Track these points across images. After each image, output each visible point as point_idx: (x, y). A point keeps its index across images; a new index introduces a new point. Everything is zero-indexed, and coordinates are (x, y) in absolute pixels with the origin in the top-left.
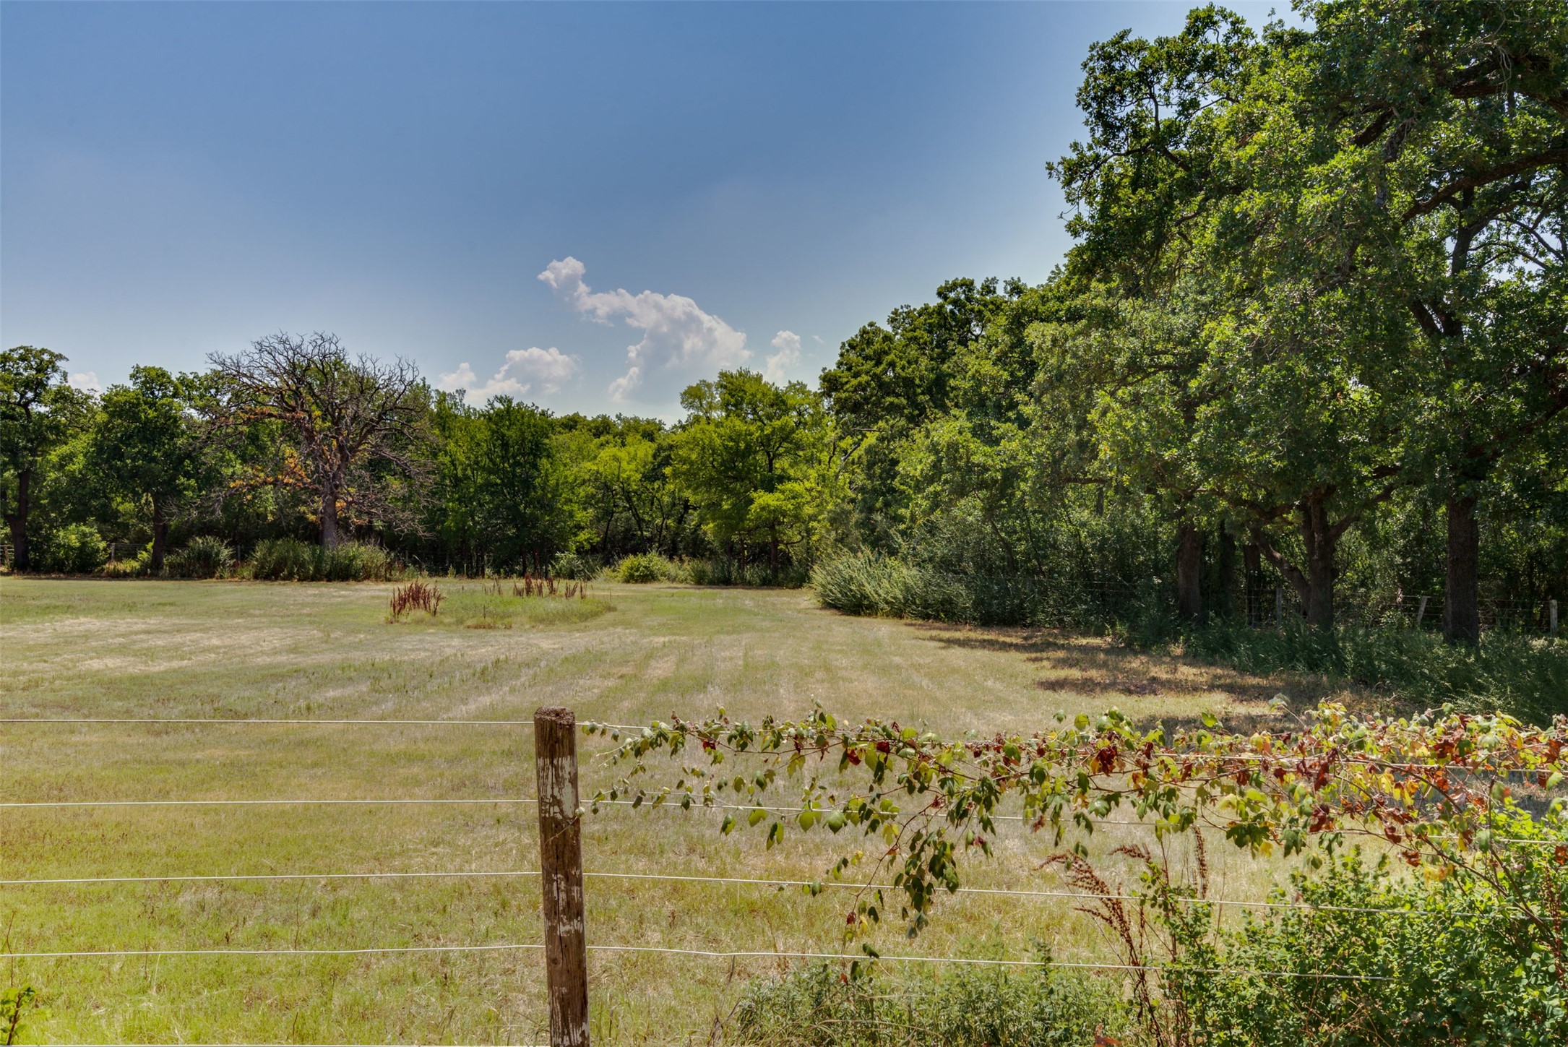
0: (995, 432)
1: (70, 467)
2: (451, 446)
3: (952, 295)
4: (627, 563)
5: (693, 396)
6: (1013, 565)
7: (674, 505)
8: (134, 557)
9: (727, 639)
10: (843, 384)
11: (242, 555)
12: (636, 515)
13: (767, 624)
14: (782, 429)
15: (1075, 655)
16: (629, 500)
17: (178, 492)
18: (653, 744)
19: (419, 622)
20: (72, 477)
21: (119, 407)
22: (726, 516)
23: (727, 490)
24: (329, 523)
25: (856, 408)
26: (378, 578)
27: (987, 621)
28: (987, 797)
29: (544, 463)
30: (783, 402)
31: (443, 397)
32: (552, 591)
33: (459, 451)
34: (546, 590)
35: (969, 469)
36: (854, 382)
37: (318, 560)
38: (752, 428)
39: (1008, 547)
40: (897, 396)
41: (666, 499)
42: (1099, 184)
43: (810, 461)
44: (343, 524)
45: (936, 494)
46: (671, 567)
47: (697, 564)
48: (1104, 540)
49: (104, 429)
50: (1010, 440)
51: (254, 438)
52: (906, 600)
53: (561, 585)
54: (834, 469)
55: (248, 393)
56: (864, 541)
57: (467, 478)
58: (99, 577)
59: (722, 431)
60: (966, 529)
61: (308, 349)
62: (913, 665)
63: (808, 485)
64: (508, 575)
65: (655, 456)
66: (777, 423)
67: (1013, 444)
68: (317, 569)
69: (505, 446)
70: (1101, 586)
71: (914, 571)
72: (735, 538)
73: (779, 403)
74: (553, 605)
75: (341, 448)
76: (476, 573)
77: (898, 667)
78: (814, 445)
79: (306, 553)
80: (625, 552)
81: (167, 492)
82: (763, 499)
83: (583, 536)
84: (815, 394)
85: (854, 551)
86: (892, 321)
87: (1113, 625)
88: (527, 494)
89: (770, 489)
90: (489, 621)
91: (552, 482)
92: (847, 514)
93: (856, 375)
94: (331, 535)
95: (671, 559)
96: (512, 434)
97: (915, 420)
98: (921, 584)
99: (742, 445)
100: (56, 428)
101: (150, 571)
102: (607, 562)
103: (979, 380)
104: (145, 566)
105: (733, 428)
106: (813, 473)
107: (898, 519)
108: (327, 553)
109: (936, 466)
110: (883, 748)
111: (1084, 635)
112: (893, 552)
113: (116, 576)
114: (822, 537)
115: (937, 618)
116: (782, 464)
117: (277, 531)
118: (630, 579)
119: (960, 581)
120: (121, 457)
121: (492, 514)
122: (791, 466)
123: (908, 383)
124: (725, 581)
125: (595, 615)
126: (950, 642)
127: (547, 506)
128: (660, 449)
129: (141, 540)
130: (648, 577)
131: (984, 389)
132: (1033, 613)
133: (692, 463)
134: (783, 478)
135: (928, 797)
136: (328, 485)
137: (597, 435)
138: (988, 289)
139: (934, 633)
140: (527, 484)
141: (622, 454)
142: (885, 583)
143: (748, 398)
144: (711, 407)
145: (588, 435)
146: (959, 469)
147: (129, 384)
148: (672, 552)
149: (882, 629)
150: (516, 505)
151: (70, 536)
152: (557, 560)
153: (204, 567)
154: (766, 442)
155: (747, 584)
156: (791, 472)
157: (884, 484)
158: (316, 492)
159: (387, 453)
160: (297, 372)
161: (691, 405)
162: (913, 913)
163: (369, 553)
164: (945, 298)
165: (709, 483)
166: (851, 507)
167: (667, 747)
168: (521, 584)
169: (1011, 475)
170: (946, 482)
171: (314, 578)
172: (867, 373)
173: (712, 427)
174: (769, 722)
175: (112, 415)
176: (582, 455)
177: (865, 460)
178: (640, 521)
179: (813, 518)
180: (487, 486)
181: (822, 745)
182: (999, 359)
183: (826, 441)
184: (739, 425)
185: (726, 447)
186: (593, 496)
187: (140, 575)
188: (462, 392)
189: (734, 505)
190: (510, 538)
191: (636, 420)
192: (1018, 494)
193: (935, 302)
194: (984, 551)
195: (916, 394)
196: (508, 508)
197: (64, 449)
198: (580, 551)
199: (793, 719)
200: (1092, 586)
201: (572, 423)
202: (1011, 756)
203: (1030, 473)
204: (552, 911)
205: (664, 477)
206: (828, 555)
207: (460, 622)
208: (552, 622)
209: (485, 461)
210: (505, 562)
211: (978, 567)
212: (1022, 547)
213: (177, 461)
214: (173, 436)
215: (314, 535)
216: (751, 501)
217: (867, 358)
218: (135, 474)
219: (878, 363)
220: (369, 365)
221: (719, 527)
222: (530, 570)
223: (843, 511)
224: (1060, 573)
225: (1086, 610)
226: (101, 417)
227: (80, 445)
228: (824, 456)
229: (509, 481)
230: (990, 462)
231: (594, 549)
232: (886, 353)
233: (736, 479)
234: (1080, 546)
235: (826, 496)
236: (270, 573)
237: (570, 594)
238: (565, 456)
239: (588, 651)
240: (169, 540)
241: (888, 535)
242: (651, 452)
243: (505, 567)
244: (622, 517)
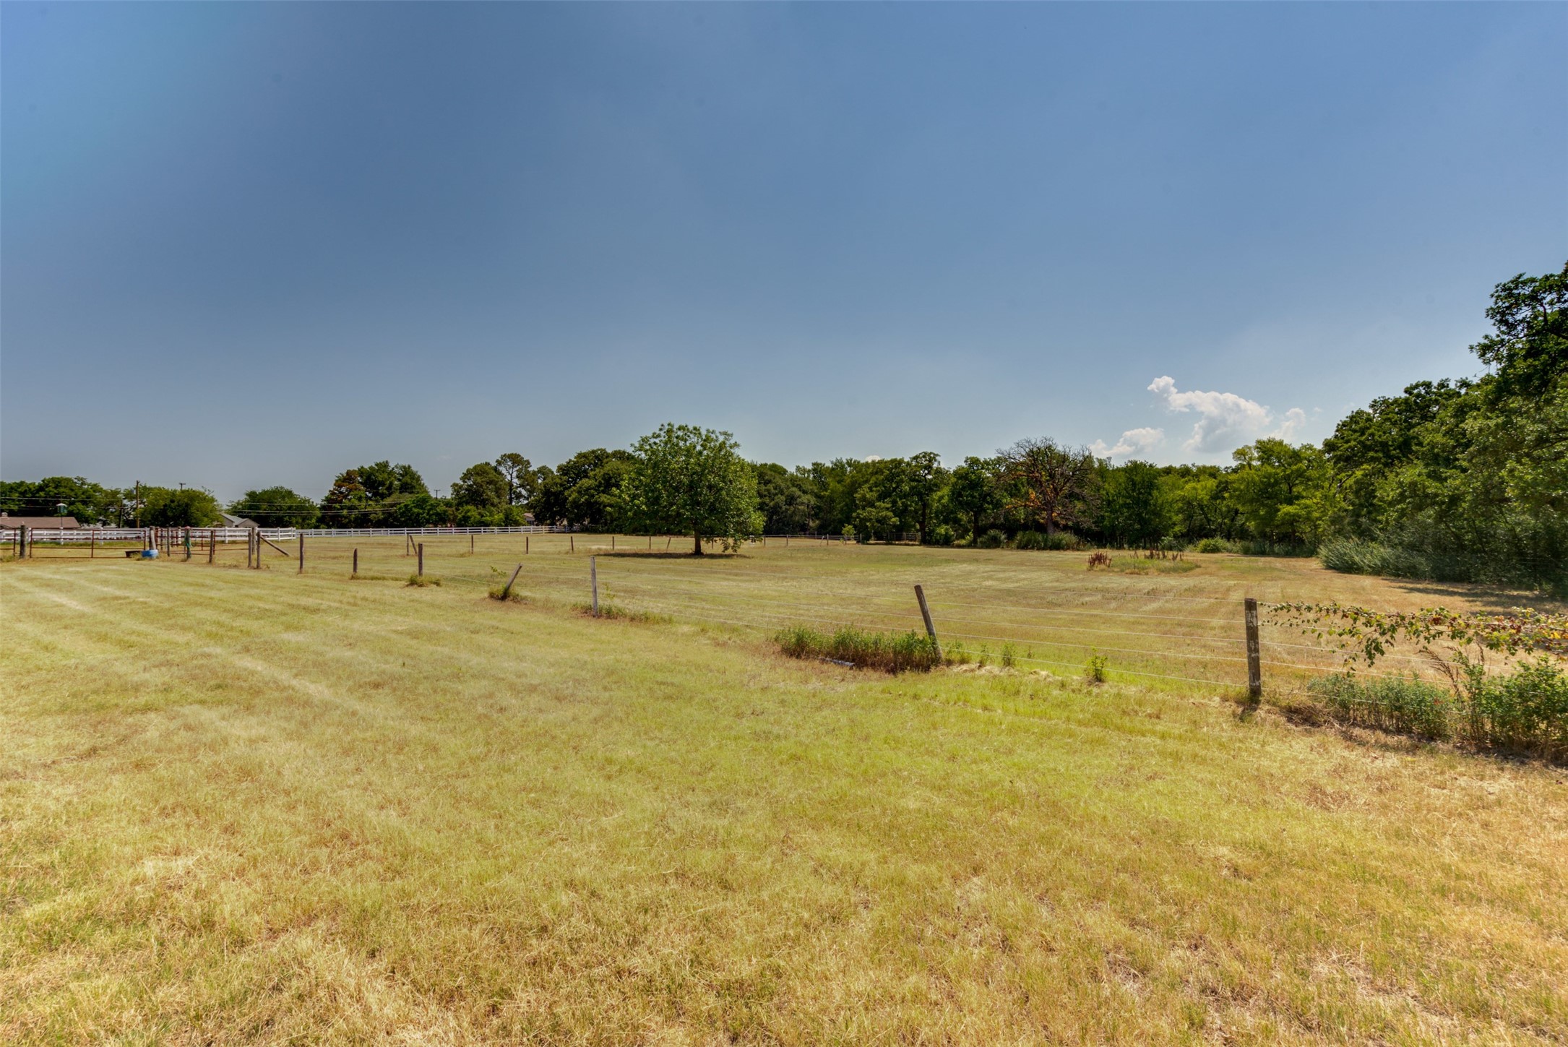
0: (1443, 475)
1: (943, 501)
2: (1107, 486)
3: (1415, 391)
4: (1204, 542)
5: (1240, 454)
6: (1462, 547)
7: (1229, 512)
8: (964, 538)
9: (1269, 583)
10: (1338, 448)
11: (1011, 536)
12: (1206, 517)
13: (1292, 576)
14: (1298, 470)
15: (1503, 600)
16: (1202, 509)
17: (985, 511)
18: (1281, 609)
19: (1102, 570)
20: (944, 506)
21: (960, 474)
22: (1262, 518)
23: (1263, 505)
24: (1050, 524)
25: (1347, 459)
26: (1074, 549)
27: (1442, 579)
28: (1393, 629)
29: (1155, 493)
30: (1299, 456)
31: (1100, 461)
32: (1164, 557)
33: (1110, 488)
34: (1161, 556)
35: (1427, 496)
36: (1346, 446)
37: (1046, 541)
38: (1278, 471)
39: (1458, 537)
40: (1376, 451)
41: (1224, 509)
42: (1505, 353)
43: (1317, 487)
44: (1056, 525)
45: (1403, 509)
46: (1228, 545)
47: (1246, 543)
48: (1536, 533)
49: (955, 485)
50: (1455, 479)
51: (1016, 485)
52: (1383, 566)
53: (1170, 554)
54: (1333, 491)
55: (1013, 467)
56: (1354, 533)
57: (1114, 500)
58: (953, 547)
59: (1259, 473)
60: (1425, 527)
61: (1039, 444)
62: (1385, 601)
63: (1315, 501)
64: (1138, 548)
65: (1217, 487)
66: (1294, 467)
67: (1455, 481)
68: (1045, 545)
69: (1134, 484)
70: (1534, 561)
71: (1389, 550)
72: (1268, 530)
73: (1296, 456)
74: (1167, 564)
75: (1055, 489)
76: (1121, 547)
77: (1376, 601)
78: (1319, 478)
79: (1040, 537)
80: (1201, 537)
81: (979, 511)
82: (1286, 509)
83: (1177, 529)
84: (1320, 451)
85: (1347, 538)
86: (1372, 406)
87: (1540, 585)
88: (1146, 509)
89: (1290, 502)
90: (1138, 571)
91: (1160, 501)
92: (1342, 518)
93: (1347, 442)
94: (1051, 529)
95: (1229, 540)
96: (1137, 479)
97: (1389, 465)
98: (1393, 557)
99: (1272, 480)
100: (936, 485)
101: (972, 545)
102: (1190, 542)
103: (1433, 445)
104: (971, 542)
105: (1266, 472)
106: (1318, 494)
107: (1375, 521)
108: (1050, 537)
109: (1402, 494)
110: (1356, 614)
111: (1516, 589)
112: (1373, 539)
113: (959, 546)
114: (1325, 529)
115: (1405, 576)
116: (1298, 489)
117: (1025, 527)
118: (1205, 551)
119: (1422, 556)
120: (962, 496)
121: (1129, 518)
122: (1304, 490)
123: (1384, 445)
124: (1262, 553)
125: (1191, 569)
126: (1412, 590)
127: (1158, 514)
128: (1220, 483)
129: (966, 531)
130: (1215, 550)
131: (1436, 450)
132: (1477, 575)
133: (1241, 491)
134: (1299, 497)
135: (1373, 628)
136: (1049, 506)
137: (1183, 476)
138: (1442, 385)
139: (1402, 584)
140: (1146, 503)
141: (1199, 486)
142: (1368, 556)
143: (1276, 454)
144: (1251, 459)
145: (1178, 477)
146: (1418, 495)
147: (964, 465)
148: (1228, 537)
149: (1367, 581)
150: (1141, 514)
151: (942, 530)
152: (1163, 541)
153: (994, 543)
154: (1287, 478)
155: (1277, 555)
156: (1304, 494)
157: (1367, 501)
158: (1044, 509)
159: (1077, 490)
160: (1031, 454)
161: (1239, 459)
162: (1368, 660)
163: (1067, 537)
164: (1411, 394)
165: (1251, 501)
166: (1345, 514)
167: (1285, 610)
168: (1148, 553)
169: (1455, 500)
170: (1409, 503)
171: (1044, 549)
172: (1355, 440)
173: (1253, 471)
174: (1317, 605)
175: (958, 479)
176: (1174, 487)
177: (1354, 487)
178: (1209, 521)
179: (1320, 519)
180: (1125, 505)
181: (1335, 612)
182: (1447, 433)
183: (1328, 476)
184: (1270, 469)
185: (1262, 482)
186: (1182, 508)
187: (969, 546)
188: (1110, 458)
189: (1267, 512)
190: (1137, 530)
191: (1204, 467)
192: (1461, 510)
193: (1404, 395)
194: (1440, 538)
195: (1389, 451)
196: (1137, 515)
197: (939, 493)
198: (1175, 537)
199: (1326, 604)
200: (1525, 560)
201: (1168, 471)
202: (1403, 618)
203: (1469, 498)
204: (1250, 650)
205: (1224, 498)
206: (1330, 540)
207: (1122, 571)
208: (1169, 573)
209: (1124, 492)
210: (1134, 542)
211: (1435, 548)
212: (1469, 537)
213: (984, 497)
214: (982, 486)
215: (1041, 528)
216: (1279, 510)
217: (1355, 431)
218: (968, 504)
219: (1363, 434)
220: (1067, 450)
221: (1258, 524)
222: (1148, 545)
223: (1339, 516)
224: (1499, 552)
225: (1519, 576)
226: (953, 480)
227: (945, 491)
228: (1326, 484)
229: (1137, 501)
230: (1440, 492)
231: (1183, 535)
232: (1368, 428)
233: (1268, 498)
234: (1515, 536)
235: (1328, 506)
236: (1024, 546)
237: (1174, 558)
238: (1166, 488)
239: (1195, 586)
240: (979, 531)
241: (1369, 530)
242: (1215, 484)
243: (1135, 543)
244: (1198, 518)
